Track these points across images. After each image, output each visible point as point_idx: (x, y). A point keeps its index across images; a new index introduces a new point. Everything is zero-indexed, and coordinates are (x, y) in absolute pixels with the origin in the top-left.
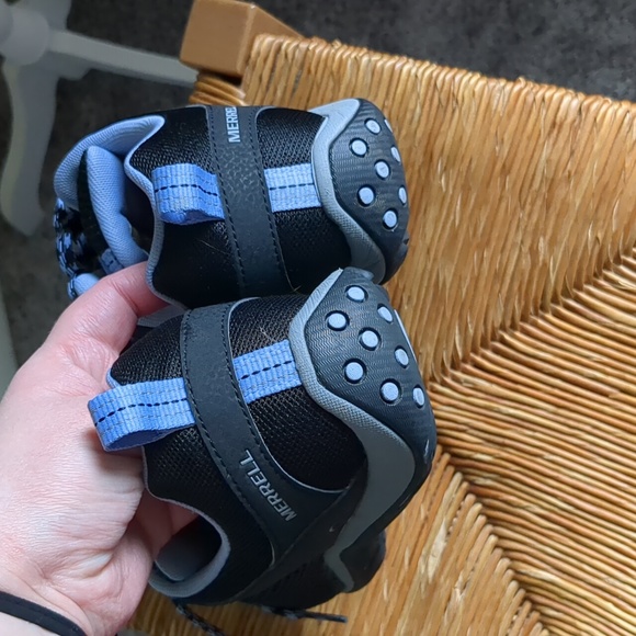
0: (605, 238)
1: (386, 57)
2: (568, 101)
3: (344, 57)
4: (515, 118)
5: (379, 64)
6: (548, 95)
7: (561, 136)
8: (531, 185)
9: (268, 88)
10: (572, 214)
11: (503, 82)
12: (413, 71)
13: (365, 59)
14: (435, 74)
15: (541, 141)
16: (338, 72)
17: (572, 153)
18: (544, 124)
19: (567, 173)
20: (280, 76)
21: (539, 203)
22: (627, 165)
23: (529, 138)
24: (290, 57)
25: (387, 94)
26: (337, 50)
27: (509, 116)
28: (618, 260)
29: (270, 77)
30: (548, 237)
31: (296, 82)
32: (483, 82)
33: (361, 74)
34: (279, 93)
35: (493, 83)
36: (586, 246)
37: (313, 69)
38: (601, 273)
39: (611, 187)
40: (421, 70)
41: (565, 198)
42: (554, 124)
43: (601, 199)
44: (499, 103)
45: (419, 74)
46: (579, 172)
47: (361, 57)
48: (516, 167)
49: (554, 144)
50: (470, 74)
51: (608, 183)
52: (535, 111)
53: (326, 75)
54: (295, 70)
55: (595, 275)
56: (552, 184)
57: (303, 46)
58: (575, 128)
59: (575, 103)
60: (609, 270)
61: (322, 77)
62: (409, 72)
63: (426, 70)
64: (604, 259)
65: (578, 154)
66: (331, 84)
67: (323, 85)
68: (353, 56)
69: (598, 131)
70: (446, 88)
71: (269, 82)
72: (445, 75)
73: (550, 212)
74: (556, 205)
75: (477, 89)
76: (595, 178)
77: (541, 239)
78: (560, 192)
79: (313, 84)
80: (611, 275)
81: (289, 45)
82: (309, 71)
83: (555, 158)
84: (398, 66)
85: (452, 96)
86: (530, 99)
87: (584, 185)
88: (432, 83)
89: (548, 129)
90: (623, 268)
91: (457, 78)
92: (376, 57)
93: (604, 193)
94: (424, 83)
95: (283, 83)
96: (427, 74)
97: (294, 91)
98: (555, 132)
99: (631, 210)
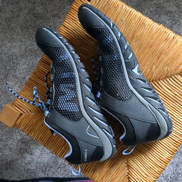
0: (169, 71)
1: (130, 8)
2: (171, 34)
3: (119, 4)
4: (157, 34)
5: (128, 9)
6: (167, 31)
7: (167, 42)
8: (156, 52)
9: (97, 5)
10: (164, 62)
11: (157, 24)
12: (136, 14)
13: (125, 6)
14: (141, 16)
15: (162, 42)
16: (117, 7)
17: (169, 47)
18: (164, 38)
19: (166, 52)
20: (101, 3)
21: (156, 57)
22: (180, 55)
23: (159, 40)
25: (127, 17)
26: (118, 2)
28: (171, 77)
29: (98, 2)
30: (156, 66)
31: (105, 6)
32: (152, 22)
33: (122, 10)
35: (154, 23)
36: (164, 71)
37: (110, 4)
38: (166, 78)
39: (175, 58)
40: (138, 14)
41: (163, 58)
42: (166, 39)
43: (172, 61)
44: (155, 29)
45: (137, 15)
46: (168, 53)
48: (154, 46)
49: (165, 44)
50: (149, 19)
52: (163, 34)
53: (113, 7)
54: (105, 3)
55: (164, 78)
56: (161, 53)
58: (171, 41)
59: (173, 35)
60: (168, 78)
61: (112, 7)
63: (139, 14)
64: (168, 75)
66: (114, 10)
67: (112, 9)
68: (122, 4)
69: (176, 44)
70: (143, 21)
71: (98, 4)
72: (143, 17)
73: (159, 60)
75: (150, 24)
76: (172, 55)
77: (154, 66)
78: (162, 56)
79: (109, 8)
82: (109, 4)
83: (164, 47)
84: (132, 11)
85: (143, 23)
86: (162, 30)
87: (169, 56)
88: (140, 18)
89: (164, 40)
90: (171, 79)
91: (146, 19)
92: (127, 7)
93: (173, 60)
94: (138, 18)
95: (101, 5)
96: (139, 15)
97: (104, 8)
98: (166, 41)
99: (178, 66)
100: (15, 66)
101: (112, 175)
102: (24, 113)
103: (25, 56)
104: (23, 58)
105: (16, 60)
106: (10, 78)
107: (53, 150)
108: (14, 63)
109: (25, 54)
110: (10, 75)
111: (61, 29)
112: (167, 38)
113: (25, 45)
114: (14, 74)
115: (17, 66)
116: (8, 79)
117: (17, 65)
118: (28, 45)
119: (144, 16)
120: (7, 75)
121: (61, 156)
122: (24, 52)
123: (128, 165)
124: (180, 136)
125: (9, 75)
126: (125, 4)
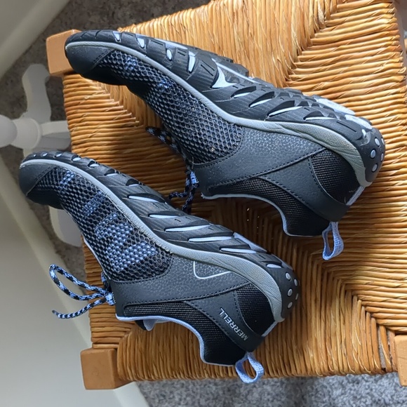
0: (281, 59)
1: (144, 24)
5: (142, 28)
7: (239, 17)
8: (235, 50)
11: (202, 7)
13: (135, 29)
14: (169, 20)
15: (231, 25)
17: (248, 24)
18: (229, 16)
19: (250, 35)
21: (243, 56)
22: (276, 16)
23: (225, 27)
27: (212, 22)
28: (294, 67)
32: (193, 12)
35: (198, 10)
36: (275, 67)
38: (289, 78)
39: (273, 30)
41: (254, 48)
42: (233, 14)
43: (271, 39)
44: (204, 19)
45: (162, 23)
46: (255, 32)
47: (133, 29)
48: (224, 45)
49: (238, 24)
50: (186, 12)
52: (222, 12)
55: (286, 80)
56: (245, 44)
58: (244, 10)
60: (292, 74)
62: (157, 25)
63: (165, 20)
64: (286, 69)
65: (251, 23)
69: (256, 6)
70: (177, 22)
72: (174, 18)
73: (250, 58)
74: (252, 53)
75: (192, 17)
76: (264, 31)
78: (251, 47)
80: (294, 76)
83: (240, 30)
84: (151, 26)
85: (181, 26)
86: (218, 8)
87: (260, 36)
88: (170, 25)
89: (232, 18)
90: (298, 69)
91: (181, 16)
92: (139, 26)
93: (271, 36)
94: (166, 26)
98: (236, 17)
99: (287, 37)
102: (118, 343)
112: (235, 11)
124: (394, 152)
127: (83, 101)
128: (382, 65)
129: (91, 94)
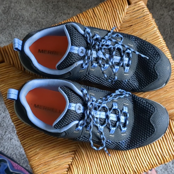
1: (159, 33)
3: (153, 24)
5: (157, 33)
7: (173, 83)
9: (133, 12)
10: (159, 98)
12: (161, 41)
13: (156, 29)
14: (164, 46)
16: (149, 25)
17: (171, 88)
19: (166, 90)
20: (138, 13)
24: (144, 12)
25: (153, 39)
26: (153, 21)
29: (136, 11)
30: (150, 96)
31: (140, 17)
32: (170, 57)
33: (152, 30)
34: (134, 16)
39: (171, 101)
40: (163, 43)
41: (161, 94)
43: (166, 101)
45: (162, 43)
46: (168, 92)
47: (156, 28)
50: (170, 54)
51: (171, 100)
54: (142, 15)
57: (148, 13)
61: (145, 22)
66: (145, 25)
67: (143, 24)
68: (155, 26)
71: (135, 11)
73: (156, 93)
76: (169, 96)
77: (149, 96)
79: (142, 21)
81: (146, 9)
82: (144, 18)
87: (167, 95)
91: (167, 52)
92: (158, 31)
94: (161, 45)
95: (137, 15)
96: (163, 45)
97: (137, 18)
98: (172, 81)
99: (169, 108)
100: (17, 27)
101: (49, 167)
103: (31, 23)
104: (28, 24)
105: (21, 22)
106: (5, 33)
107: (11, 112)
108: (18, 23)
109: (32, 22)
110: (8, 31)
111: (89, 12)
113: (37, 14)
114: (11, 32)
115: (18, 28)
116: (3, 33)
117: (19, 26)
118: (40, 17)
119: (167, 48)
120: (5, 30)
121: (15, 121)
122: (32, 20)
123: (70, 167)
124: (132, 170)
125: (6, 30)
126: (157, 27)
127: (115, 10)
128: (167, 155)
129: (120, 14)
